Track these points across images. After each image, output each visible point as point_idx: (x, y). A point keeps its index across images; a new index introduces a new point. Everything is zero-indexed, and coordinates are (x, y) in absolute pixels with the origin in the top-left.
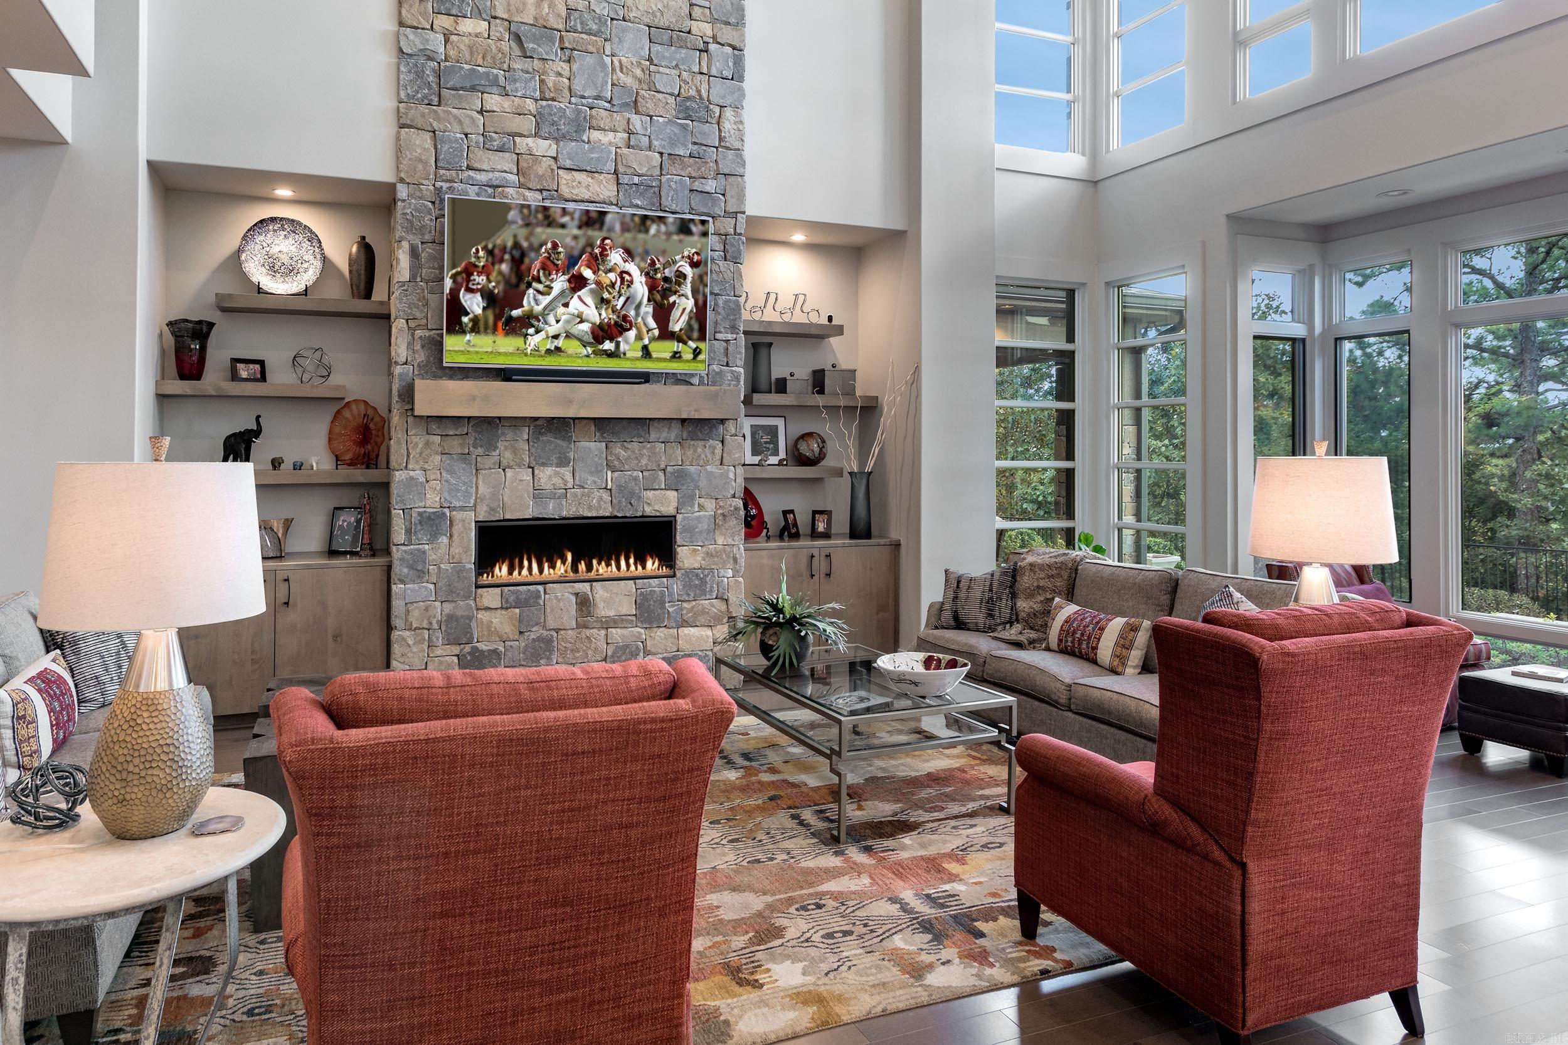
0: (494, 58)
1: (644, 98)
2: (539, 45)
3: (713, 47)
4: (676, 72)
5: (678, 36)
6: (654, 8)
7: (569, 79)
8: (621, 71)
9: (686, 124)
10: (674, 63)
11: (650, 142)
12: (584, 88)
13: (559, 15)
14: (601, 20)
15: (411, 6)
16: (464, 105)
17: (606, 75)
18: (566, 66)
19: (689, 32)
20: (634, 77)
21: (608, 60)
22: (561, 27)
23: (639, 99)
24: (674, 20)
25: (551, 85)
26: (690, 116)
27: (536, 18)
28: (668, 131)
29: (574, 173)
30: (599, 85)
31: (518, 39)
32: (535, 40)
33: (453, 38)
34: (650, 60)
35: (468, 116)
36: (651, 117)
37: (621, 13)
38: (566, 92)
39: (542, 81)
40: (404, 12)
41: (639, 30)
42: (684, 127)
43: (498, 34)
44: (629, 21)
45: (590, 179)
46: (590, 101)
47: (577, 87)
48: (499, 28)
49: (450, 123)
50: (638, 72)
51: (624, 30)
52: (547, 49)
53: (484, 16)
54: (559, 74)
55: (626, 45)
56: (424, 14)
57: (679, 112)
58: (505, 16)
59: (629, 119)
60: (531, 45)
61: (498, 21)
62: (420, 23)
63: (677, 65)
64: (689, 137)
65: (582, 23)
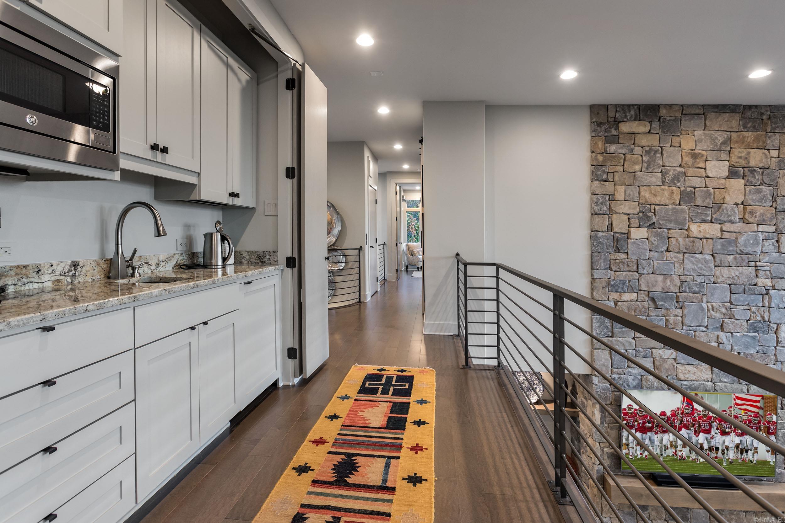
0: (640, 311)
1: (727, 323)
2: (665, 302)
3: (772, 292)
4: (748, 308)
5: (749, 288)
6: (734, 275)
7: (682, 317)
8: (713, 310)
9: (755, 336)
10: (746, 303)
11: (732, 347)
12: (691, 322)
13: (676, 285)
14: (701, 286)
15: (598, 290)
16: (625, 336)
17: (705, 314)
18: (679, 311)
19: (755, 285)
20: (721, 313)
21: (704, 305)
22: (677, 291)
23: (725, 324)
24: (746, 280)
25: (672, 322)
26: (757, 331)
27: (663, 288)
28: (743, 341)
29: (685, 365)
30: (700, 320)
31: (653, 300)
32: (663, 300)
33: (619, 303)
34: (731, 303)
35: (627, 341)
36: (732, 333)
37: (712, 280)
38: (680, 324)
39: (667, 320)
40: (595, 294)
41: (723, 288)
42: (754, 338)
43: (642, 299)
44: (717, 283)
45: (695, 369)
46: (695, 328)
47: (687, 321)
48: (643, 295)
49: (618, 346)
50: (724, 310)
51: (714, 289)
52: (670, 303)
53: (635, 290)
54: (676, 316)
55: (716, 296)
56: (604, 294)
57: (750, 329)
58: (646, 289)
59: (718, 336)
60: (661, 303)
61: (642, 292)
62: (602, 298)
63: (748, 304)
64: (757, 343)
65: (689, 288)
